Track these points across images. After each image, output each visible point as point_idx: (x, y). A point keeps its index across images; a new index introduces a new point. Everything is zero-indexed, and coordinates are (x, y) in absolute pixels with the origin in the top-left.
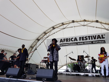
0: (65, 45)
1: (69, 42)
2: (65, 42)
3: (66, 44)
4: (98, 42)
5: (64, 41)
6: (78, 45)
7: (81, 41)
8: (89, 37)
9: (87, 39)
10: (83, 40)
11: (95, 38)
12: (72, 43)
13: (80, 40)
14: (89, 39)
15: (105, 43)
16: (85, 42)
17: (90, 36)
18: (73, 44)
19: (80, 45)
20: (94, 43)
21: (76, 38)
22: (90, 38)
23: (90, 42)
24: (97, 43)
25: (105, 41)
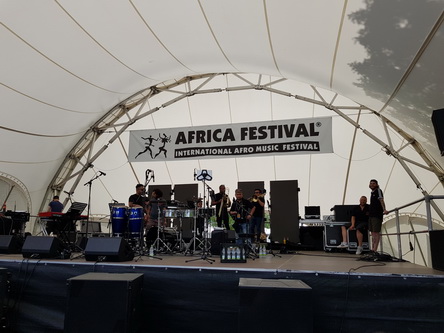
0: (192, 152)
1: (206, 145)
2: (195, 144)
3: (198, 152)
4: (297, 145)
5: (191, 138)
6: (237, 154)
7: (247, 141)
8: (272, 128)
9: (265, 136)
10: (252, 138)
11: (289, 135)
12: (217, 148)
13: (243, 138)
14: (273, 136)
15: (318, 150)
16: (259, 145)
17: (275, 127)
18: (220, 151)
19: (243, 153)
20: (286, 151)
21: (229, 131)
22: (276, 131)
23: (275, 145)
24: (295, 150)
25: (317, 143)
